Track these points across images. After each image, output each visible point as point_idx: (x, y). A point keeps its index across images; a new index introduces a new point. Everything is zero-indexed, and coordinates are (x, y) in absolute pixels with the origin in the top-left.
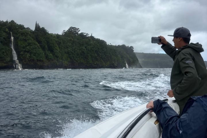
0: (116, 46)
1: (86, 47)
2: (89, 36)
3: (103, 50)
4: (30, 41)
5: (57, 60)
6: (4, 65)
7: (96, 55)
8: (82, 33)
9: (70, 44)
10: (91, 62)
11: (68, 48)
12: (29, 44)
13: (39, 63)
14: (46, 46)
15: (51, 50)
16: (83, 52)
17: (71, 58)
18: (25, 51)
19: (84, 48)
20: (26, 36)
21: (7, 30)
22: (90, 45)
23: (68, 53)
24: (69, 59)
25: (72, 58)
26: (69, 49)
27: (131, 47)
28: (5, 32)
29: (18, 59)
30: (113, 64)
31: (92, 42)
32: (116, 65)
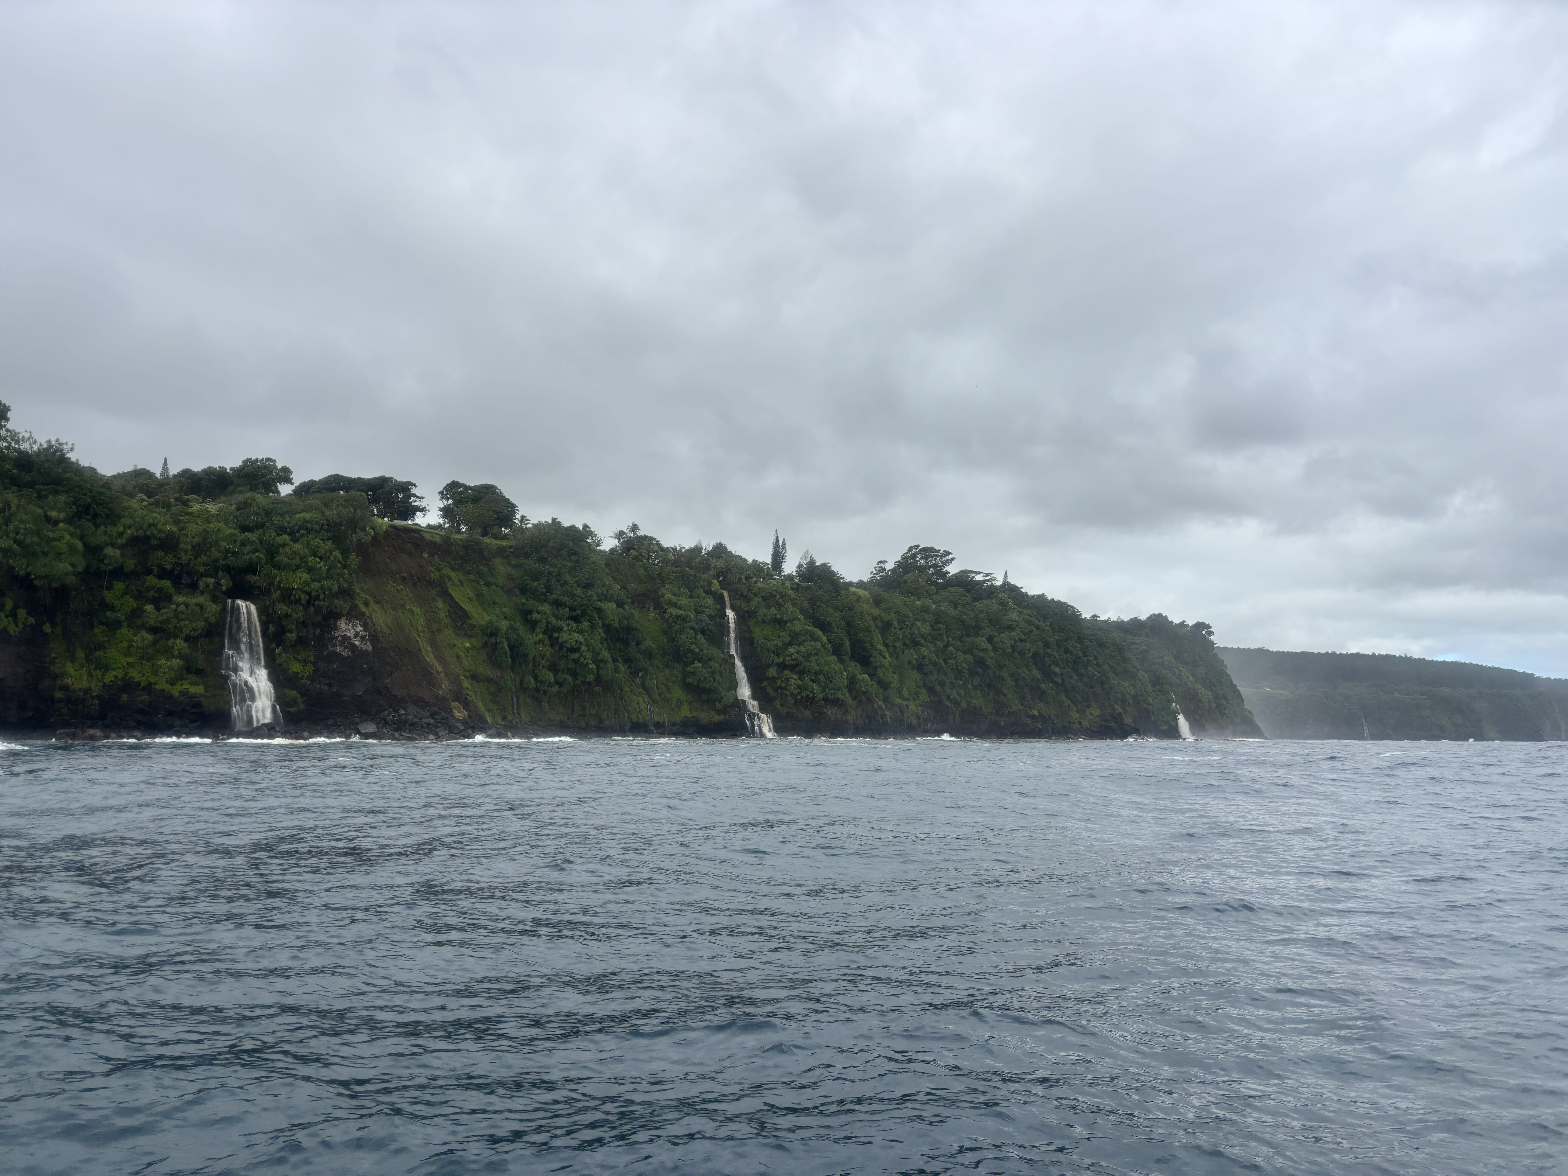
0: (1120, 626)
1: (990, 639)
2: (998, 584)
3: (1067, 651)
4: (797, 627)
5: (886, 700)
6: (717, 718)
7: (1037, 674)
8: (965, 573)
9: (925, 629)
10: (1016, 706)
11: (916, 644)
12: (795, 639)
13: (831, 712)
14: (847, 644)
15: (864, 659)
16: (981, 662)
17: (931, 690)
18: (782, 666)
19: (982, 642)
20: (779, 606)
21: (716, 585)
22: (1010, 628)
23: (919, 668)
24: (924, 695)
25: (938, 688)
26: (924, 651)
27: (1200, 626)
28: (708, 592)
29: (754, 696)
30: (1118, 718)
31: (1014, 616)
32: (1128, 720)
